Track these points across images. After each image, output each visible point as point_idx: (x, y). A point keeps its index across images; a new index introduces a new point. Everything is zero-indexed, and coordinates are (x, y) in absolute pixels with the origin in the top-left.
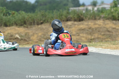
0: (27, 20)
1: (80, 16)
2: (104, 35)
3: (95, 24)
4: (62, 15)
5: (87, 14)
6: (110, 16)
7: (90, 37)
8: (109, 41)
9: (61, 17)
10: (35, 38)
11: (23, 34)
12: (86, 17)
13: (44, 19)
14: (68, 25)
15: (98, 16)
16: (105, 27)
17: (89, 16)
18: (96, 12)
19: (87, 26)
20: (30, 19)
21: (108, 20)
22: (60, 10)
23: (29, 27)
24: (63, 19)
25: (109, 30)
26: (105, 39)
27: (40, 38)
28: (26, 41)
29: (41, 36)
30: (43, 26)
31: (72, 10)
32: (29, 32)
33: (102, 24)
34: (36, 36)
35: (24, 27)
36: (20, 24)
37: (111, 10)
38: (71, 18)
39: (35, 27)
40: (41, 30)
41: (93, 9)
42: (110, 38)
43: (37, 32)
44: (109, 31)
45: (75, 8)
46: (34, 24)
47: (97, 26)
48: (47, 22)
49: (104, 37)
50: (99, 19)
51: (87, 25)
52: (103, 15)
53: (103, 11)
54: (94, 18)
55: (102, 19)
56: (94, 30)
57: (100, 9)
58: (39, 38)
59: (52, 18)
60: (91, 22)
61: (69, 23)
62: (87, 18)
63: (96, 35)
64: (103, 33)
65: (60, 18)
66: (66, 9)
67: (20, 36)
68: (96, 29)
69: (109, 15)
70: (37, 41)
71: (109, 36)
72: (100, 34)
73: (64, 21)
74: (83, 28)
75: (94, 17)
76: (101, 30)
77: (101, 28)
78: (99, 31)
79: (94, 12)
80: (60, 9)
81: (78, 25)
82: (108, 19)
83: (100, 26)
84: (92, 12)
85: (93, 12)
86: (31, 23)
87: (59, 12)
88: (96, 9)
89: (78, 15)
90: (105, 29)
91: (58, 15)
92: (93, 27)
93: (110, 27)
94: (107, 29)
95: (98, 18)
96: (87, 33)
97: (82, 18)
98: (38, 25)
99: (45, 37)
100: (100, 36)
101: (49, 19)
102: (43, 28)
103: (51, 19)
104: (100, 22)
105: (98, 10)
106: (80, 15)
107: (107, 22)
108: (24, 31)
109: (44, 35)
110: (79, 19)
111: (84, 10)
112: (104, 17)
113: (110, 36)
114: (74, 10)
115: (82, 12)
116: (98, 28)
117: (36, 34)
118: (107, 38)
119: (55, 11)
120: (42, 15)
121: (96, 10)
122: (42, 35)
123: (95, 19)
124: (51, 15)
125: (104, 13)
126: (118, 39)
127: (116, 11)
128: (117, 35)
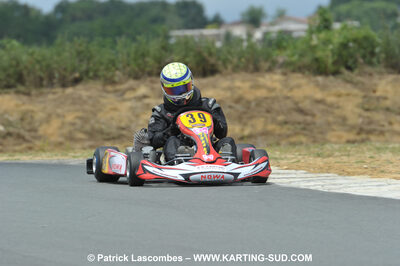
0: (26, 68)
1: (204, 60)
2: (286, 123)
3: (257, 86)
4: (143, 55)
5: (229, 53)
6: (307, 60)
7: (237, 129)
8: (301, 143)
9: (140, 61)
10: (52, 129)
11: (14, 118)
12: (225, 62)
13: (84, 67)
15: (266, 60)
16: (288, 98)
17: (235, 60)
18: (259, 47)
19: (228, 94)
20: (37, 67)
21: (299, 75)
22: (138, 38)
23: (34, 92)
24: (148, 69)
25: (301, 105)
26: (288, 136)
27: (70, 132)
28: (24, 139)
29: (73, 124)
30: (81, 91)
31: (178, 37)
32: (33, 111)
33: (278, 86)
34: (55, 123)
35: (18, 93)
36: (4, 83)
37: (311, 39)
39: (54, 93)
40: (74, 103)
41: (250, 36)
42: (305, 135)
43: (59, 111)
44: (301, 111)
45: (189, 33)
46: (51, 85)
47: (261, 93)
48: (96, 77)
49: (285, 130)
50: (270, 70)
51: (230, 89)
52: (281, 57)
53: (285, 44)
54: (251, 67)
55: (279, 71)
56: (253, 104)
57: (274, 35)
58: (65, 131)
59: (113, 62)
60: (243, 81)
62: (230, 67)
63: (259, 124)
64: (281, 118)
65: (138, 65)
66: (158, 36)
67: (2, 124)
68: (259, 102)
69: (302, 55)
70: (61, 139)
71: (302, 126)
72: (274, 121)
73: (150, 74)
75: (255, 62)
76: (276, 106)
77: (274, 99)
78: (268, 111)
79: (251, 47)
80: (140, 34)
82: (299, 69)
83: (273, 94)
84: (245, 44)
85: (248, 47)
86: (41, 79)
87: (134, 45)
88: (258, 35)
89: (199, 54)
90: (289, 104)
91: (132, 56)
92: (250, 96)
93: (306, 97)
94: (296, 103)
95: (265, 65)
97: (213, 65)
98: (64, 85)
99: (88, 127)
100: (271, 127)
101: (102, 68)
102: (80, 98)
103: (107, 69)
104: (273, 81)
105: (267, 40)
106: (206, 54)
107: (297, 79)
108: (17, 106)
109: (85, 120)
110: (200, 68)
111: (217, 36)
112: (285, 65)
113: (304, 129)
114: (186, 37)
115: (213, 43)
116: (266, 98)
117: (58, 116)
118: (296, 134)
119: (122, 41)
120: (79, 53)
121: (258, 41)
122: (78, 122)
123: (257, 69)
124: (107, 55)
125: (285, 48)
126: (333, 139)
127: (327, 42)
128: (329, 124)
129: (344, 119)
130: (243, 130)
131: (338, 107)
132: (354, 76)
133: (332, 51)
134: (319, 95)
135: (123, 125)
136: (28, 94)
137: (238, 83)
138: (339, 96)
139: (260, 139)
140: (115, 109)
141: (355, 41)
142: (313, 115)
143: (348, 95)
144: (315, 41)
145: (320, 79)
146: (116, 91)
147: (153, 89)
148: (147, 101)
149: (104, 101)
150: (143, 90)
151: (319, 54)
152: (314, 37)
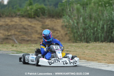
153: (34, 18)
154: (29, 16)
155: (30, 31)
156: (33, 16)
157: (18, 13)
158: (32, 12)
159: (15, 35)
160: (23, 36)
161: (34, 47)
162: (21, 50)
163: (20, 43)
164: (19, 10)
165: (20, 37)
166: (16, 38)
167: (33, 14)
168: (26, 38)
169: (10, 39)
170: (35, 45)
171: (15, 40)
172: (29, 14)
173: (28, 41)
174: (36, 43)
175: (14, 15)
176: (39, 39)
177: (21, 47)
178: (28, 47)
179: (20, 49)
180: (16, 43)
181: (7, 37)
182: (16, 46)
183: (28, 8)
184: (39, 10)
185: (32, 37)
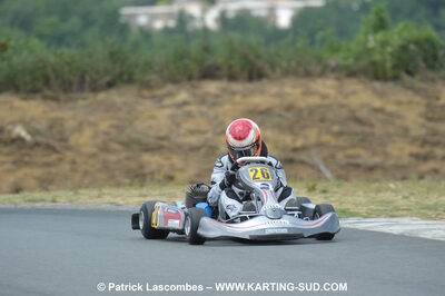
0: (54, 70)
2: (339, 134)
3: (307, 93)
6: (364, 62)
7: (288, 140)
9: (179, 64)
10: (84, 140)
11: (42, 126)
12: (273, 66)
13: (118, 69)
14: (208, 94)
16: (343, 106)
17: (284, 64)
20: (66, 69)
21: (354, 80)
23: (63, 97)
24: (188, 73)
25: (358, 114)
26: (345, 148)
28: (54, 150)
29: (106, 133)
30: (115, 97)
32: (62, 119)
33: (332, 92)
34: (88, 132)
35: (45, 98)
36: (29, 87)
37: (367, 41)
38: (218, 68)
39: (84, 99)
40: (107, 110)
42: (364, 148)
43: (92, 119)
44: (359, 121)
46: (81, 89)
47: (313, 100)
48: (130, 81)
49: (342, 142)
50: (322, 74)
51: (279, 95)
54: (301, 70)
55: (332, 76)
56: (305, 113)
58: (99, 140)
60: (294, 87)
61: (211, 87)
62: (278, 71)
63: (312, 135)
64: (336, 128)
65: (177, 68)
67: (29, 132)
68: (312, 110)
69: (358, 58)
70: (94, 150)
71: (360, 137)
72: (328, 131)
73: (190, 78)
74: (263, 107)
76: (330, 115)
77: (328, 107)
78: (322, 120)
81: (245, 96)
82: (352, 74)
83: (326, 102)
86: (71, 84)
89: (245, 57)
90: (344, 113)
92: (302, 103)
93: (363, 106)
94: (353, 112)
96: (278, 127)
97: (259, 69)
98: (95, 89)
99: (124, 137)
100: (326, 138)
101: (138, 71)
102: (114, 105)
104: (326, 86)
106: (252, 57)
107: (353, 85)
108: (45, 112)
109: (120, 129)
110: (246, 73)
113: (363, 140)
116: (320, 106)
117: (90, 124)
118: (354, 146)
120: (112, 54)
122: (113, 131)
123: (308, 74)
126: (395, 152)
127: (384, 44)
128: (389, 135)
129: (406, 130)
130: (294, 141)
131: (399, 117)
132: (416, 82)
133: (391, 54)
134: (377, 103)
135: (162, 134)
136: (56, 99)
137: (288, 89)
138: (399, 103)
139: (314, 152)
140: (153, 117)
141: (417, 43)
142: (372, 126)
143: (410, 103)
144: (371, 44)
145: (377, 85)
146: (153, 97)
147: (194, 95)
148: (188, 108)
149: (140, 108)
150: (183, 96)
151: (377, 57)
152: (371, 38)
153: (396, 78)
154: (374, 73)
155: (378, 130)
156: (390, 73)
157: (332, 63)
158: (388, 57)
159: (320, 145)
160: (351, 152)
161: (394, 194)
162: (344, 206)
163: (339, 177)
164: (335, 50)
165: (340, 156)
166: (325, 160)
167: (389, 65)
168: (365, 157)
169: (302, 162)
170: (400, 185)
171: (323, 168)
172: (374, 64)
173: (372, 169)
174: (404, 178)
175: (317, 69)
176: (413, 160)
177: (345, 195)
178: (373, 195)
179: (341, 203)
180: (326, 179)
181: (291, 155)
182: (324, 192)
183: (372, 42)
184: (412, 47)
185: (386, 155)
